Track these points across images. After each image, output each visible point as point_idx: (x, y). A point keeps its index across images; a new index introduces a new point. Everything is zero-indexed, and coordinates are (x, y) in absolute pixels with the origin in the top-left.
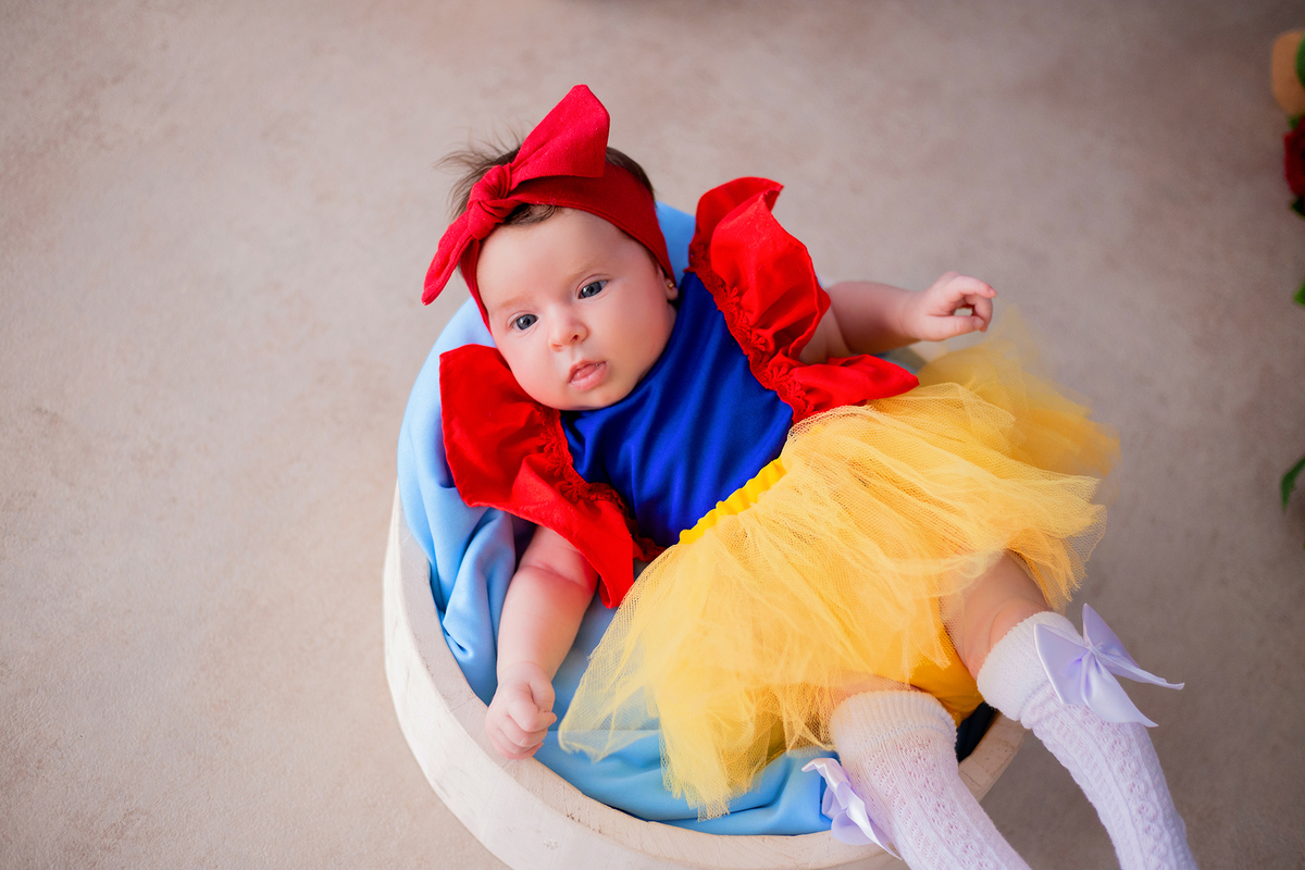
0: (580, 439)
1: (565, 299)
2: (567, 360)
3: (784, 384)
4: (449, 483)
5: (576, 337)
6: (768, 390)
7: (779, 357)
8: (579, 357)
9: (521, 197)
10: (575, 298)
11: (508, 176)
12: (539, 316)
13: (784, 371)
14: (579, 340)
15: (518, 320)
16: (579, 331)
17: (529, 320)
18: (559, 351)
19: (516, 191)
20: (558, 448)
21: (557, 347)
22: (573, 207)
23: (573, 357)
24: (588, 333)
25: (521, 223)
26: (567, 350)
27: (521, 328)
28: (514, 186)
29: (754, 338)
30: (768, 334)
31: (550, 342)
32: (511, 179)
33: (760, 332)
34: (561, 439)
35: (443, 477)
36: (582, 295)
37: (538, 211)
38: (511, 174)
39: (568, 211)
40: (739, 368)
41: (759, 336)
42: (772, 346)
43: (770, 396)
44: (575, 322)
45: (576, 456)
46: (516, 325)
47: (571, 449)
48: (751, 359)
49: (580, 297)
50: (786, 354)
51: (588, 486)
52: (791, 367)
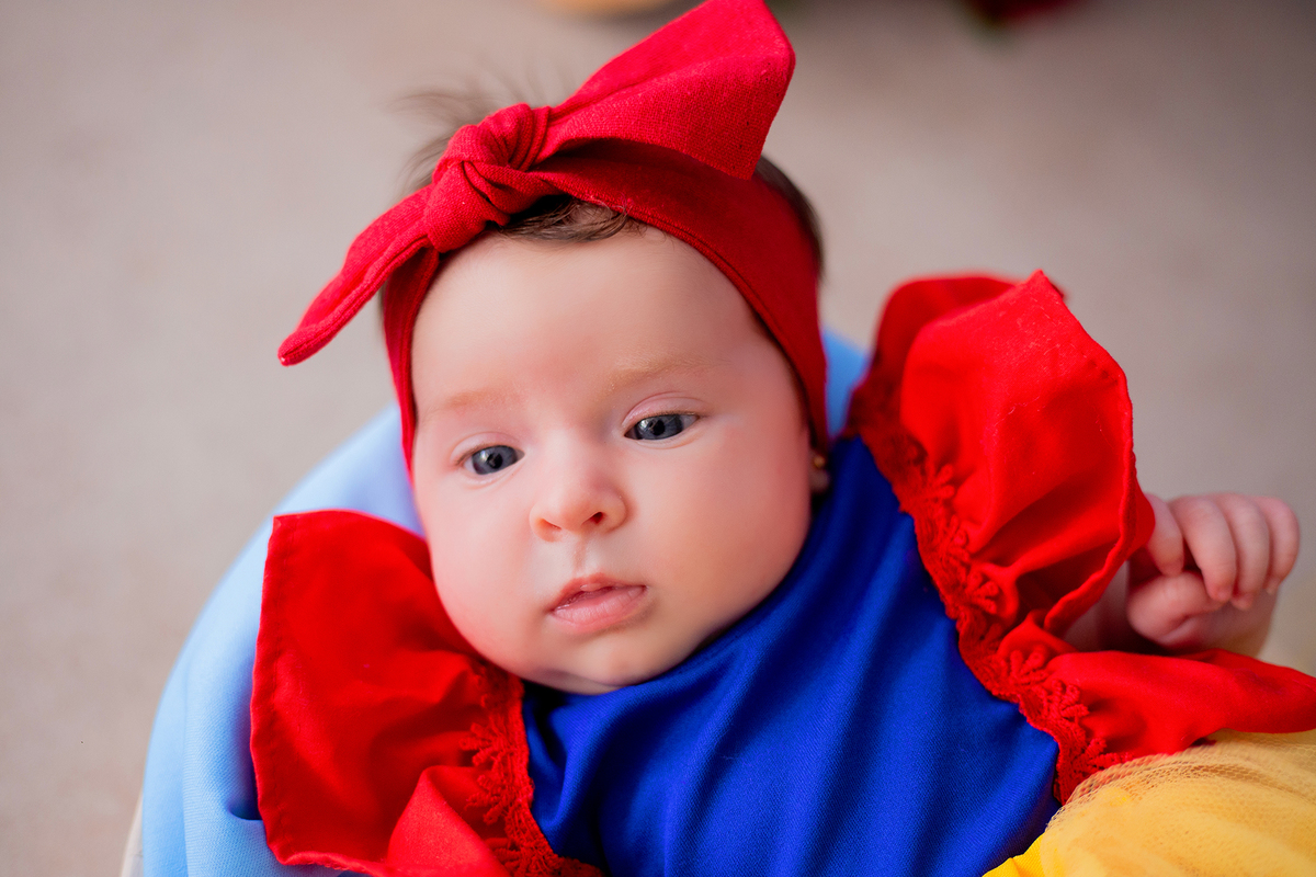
0: (556, 749)
1: (595, 427)
2: (561, 564)
3: (1036, 689)
4: (247, 807)
5: (598, 518)
6: (996, 699)
7: (1027, 629)
8: (593, 565)
9: (560, 180)
10: (617, 434)
11: (541, 130)
12: (529, 452)
13: (1035, 660)
14: (605, 524)
15: (475, 454)
16: (609, 506)
17: (500, 458)
18: (550, 539)
19: (548, 164)
20: (504, 763)
21: (548, 526)
22: (668, 230)
23: (579, 561)
24: (628, 513)
25: (544, 238)
26: (568, 541)
27: (479, 469)
28: (549, 150)
29: (973, 581)
30: (1006, 576)
31: (536, 513)
32: (545, 136)
33: (990, 569)
34: (514, 745)
35: (235, 790)
36: (634, 432)
37: (587, 219)
38: (548, 126)
39: (653, 235)
40: (936, 642)
41: (986, 579)
42: (1011, 606)
43: (1001, 711)
44: (605, 482)
45: (544, 786)
46: (469, 464)
47: (533, 770)
48: (962, 628)
49: (627, 435)
50: (1040, 623)
51: (555, 860)
52: (1051, 655)
